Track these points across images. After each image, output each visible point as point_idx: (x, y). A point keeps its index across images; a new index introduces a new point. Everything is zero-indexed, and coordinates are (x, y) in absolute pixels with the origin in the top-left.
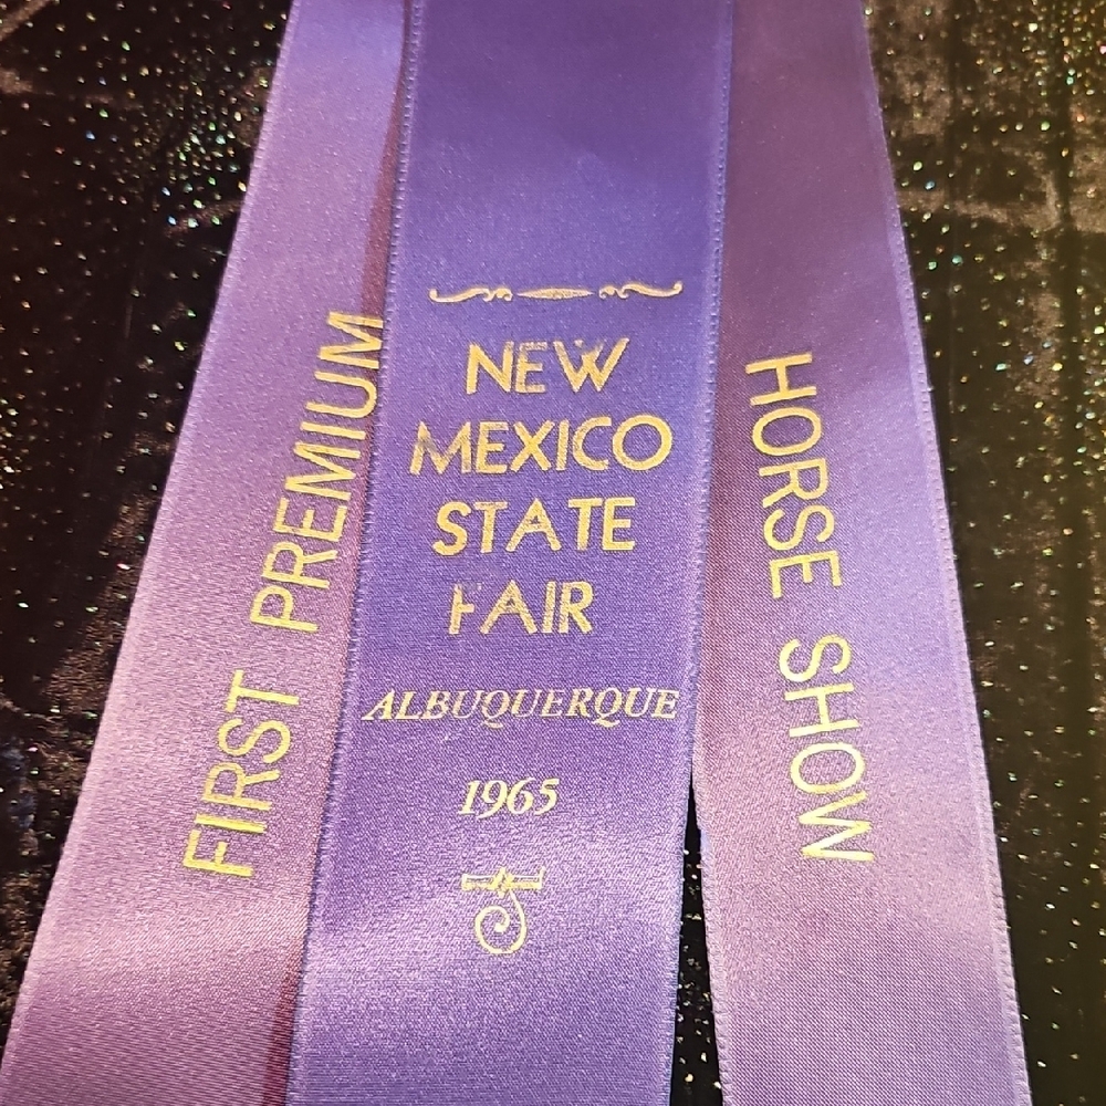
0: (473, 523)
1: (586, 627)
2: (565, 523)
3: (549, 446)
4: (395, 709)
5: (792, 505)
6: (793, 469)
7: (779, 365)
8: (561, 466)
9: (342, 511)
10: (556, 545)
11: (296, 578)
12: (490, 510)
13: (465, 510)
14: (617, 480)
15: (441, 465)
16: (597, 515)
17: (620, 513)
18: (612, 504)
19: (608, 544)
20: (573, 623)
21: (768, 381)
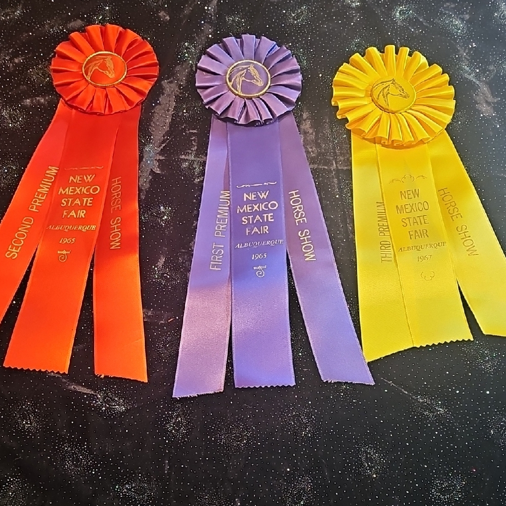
0: (248, 219)
1: (268, 232)
2: (262, 218)
3: (259, 207)
4: (240, 246)
5: (298, 212)
6: (298, 207)
7: (294, 192)
8: (261, 210)
9: (227, 219)
10: (261, 221)
11: (221, 229)
12: (251, 217)
13: (246, 218)
14: (269, 211)
15: (242, 211)
16: (267, 216)
17: (271, 216)
18: (269, 215)
19: (270, 220)
20: (265, 232)
21: (292, 195)
